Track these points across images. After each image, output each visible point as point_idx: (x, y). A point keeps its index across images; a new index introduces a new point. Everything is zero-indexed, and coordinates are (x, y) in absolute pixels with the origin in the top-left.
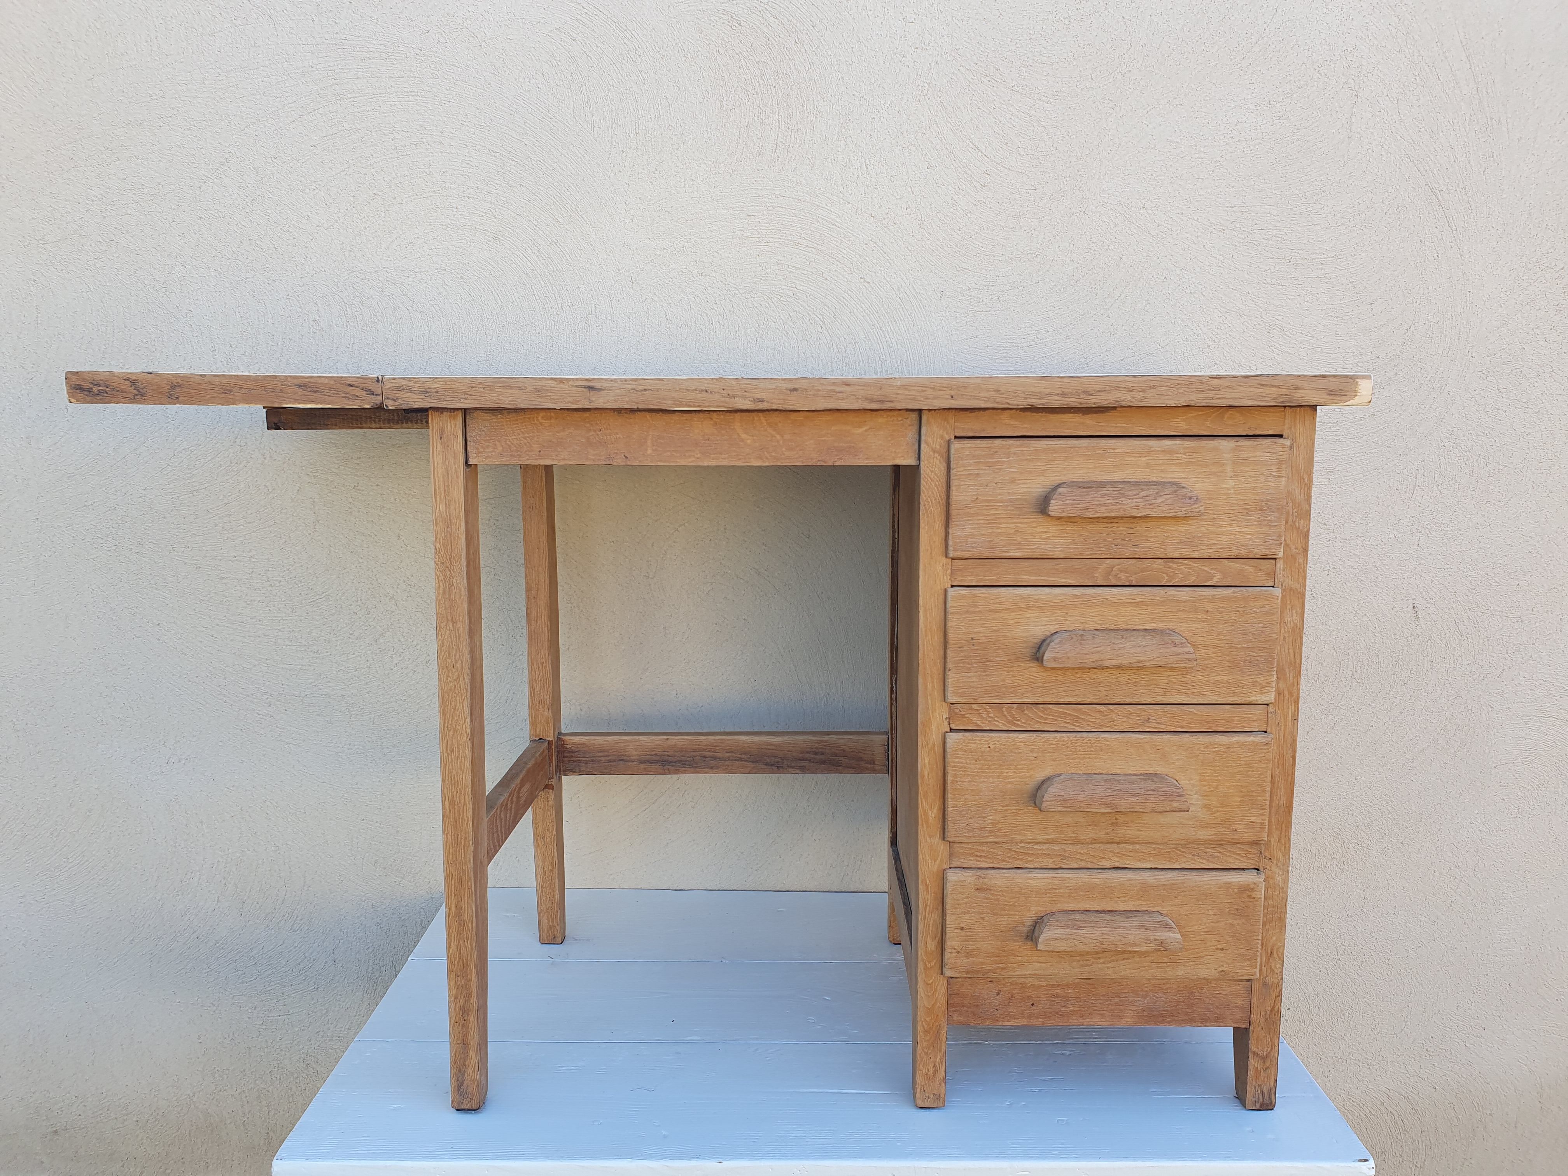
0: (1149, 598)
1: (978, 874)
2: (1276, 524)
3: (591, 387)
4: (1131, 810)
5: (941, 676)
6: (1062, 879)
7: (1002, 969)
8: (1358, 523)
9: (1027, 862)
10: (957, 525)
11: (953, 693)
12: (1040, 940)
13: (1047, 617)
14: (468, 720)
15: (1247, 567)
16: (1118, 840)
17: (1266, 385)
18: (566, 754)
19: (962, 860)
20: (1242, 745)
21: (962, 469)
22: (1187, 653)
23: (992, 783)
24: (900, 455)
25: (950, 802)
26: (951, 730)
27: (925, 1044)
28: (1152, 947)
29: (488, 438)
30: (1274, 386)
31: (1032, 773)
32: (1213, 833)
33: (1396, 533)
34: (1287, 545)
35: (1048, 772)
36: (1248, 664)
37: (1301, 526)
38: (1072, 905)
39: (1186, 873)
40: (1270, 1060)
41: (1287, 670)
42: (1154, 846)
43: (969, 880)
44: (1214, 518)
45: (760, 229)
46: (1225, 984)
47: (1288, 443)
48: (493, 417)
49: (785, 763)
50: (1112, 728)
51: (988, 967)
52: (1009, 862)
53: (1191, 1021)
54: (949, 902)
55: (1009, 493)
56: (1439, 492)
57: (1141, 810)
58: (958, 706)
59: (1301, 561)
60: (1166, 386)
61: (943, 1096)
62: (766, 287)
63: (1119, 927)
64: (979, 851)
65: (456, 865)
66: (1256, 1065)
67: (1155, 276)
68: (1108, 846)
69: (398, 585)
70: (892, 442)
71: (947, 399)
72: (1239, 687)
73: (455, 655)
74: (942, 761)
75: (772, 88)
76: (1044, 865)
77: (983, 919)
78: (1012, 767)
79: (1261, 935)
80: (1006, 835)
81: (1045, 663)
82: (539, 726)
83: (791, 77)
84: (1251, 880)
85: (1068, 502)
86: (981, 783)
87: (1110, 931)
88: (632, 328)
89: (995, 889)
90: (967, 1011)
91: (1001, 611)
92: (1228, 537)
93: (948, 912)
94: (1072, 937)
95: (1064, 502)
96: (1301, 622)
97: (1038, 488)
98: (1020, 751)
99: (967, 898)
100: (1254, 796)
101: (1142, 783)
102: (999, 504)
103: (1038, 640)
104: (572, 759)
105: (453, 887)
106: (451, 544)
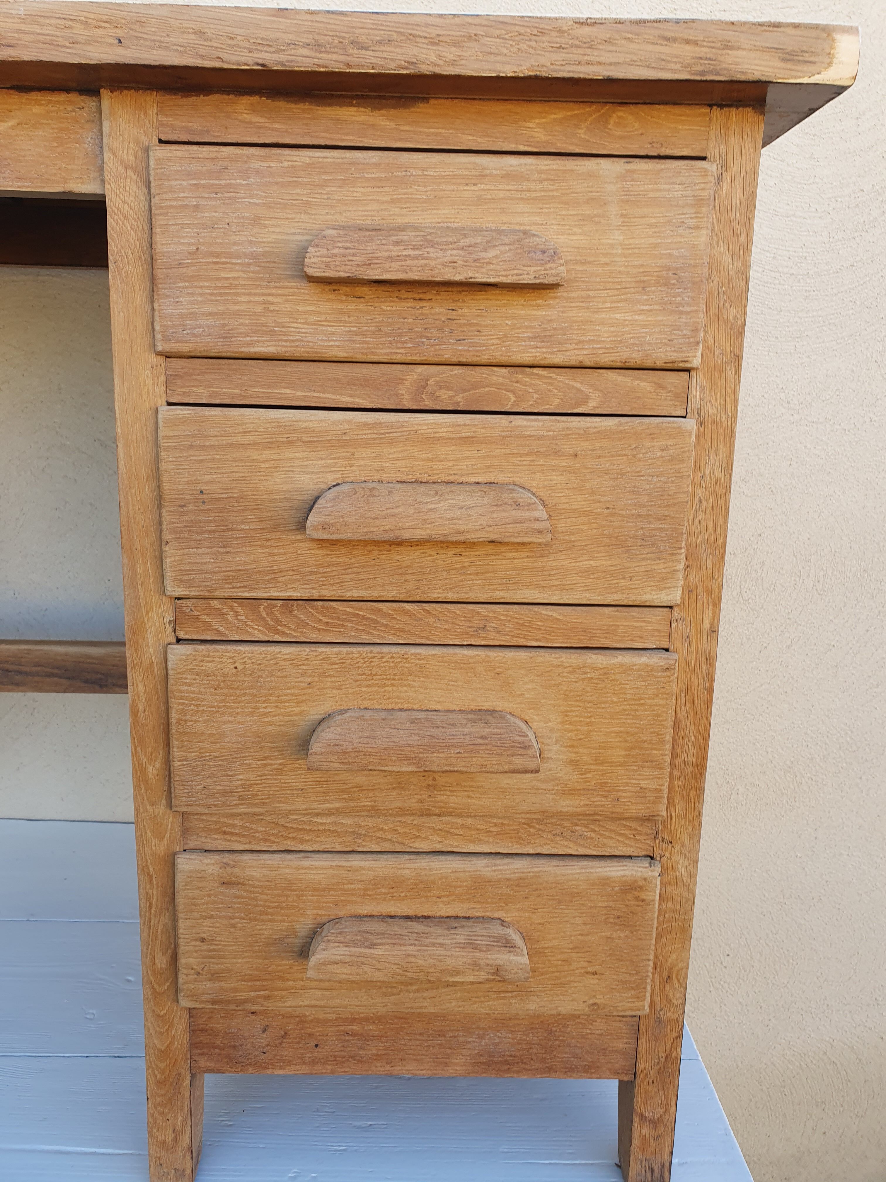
0: (483, 431)
1: (224, 861)
2: (688, 309)
4: (448, 768)
6: (350, 869)
7: (267, 998)
9: (302, 841)
10: (168, 296)
11: (175, 581)
12: (312, 962)
13: (321, 459)
15: (643, 384)
16: (438, 811)
17: (675, 40)
19: (203, 839)
20: (628, 669)
21: (170, 196)
22: (537, 520)
23: (240, 722)
24: (73, 175)
25: (177, 752)
26: (176, 639)
27: (160, 1100)
28: (482, 976)
30: (688, 42)
31: (303, 708)
32: (582, 803)
34: (707, 348)
35: (327, 706)
36: (639, 542)
37: (731, 316)
39: (542, 861)
40: (662, 1124)
41: (703, 555)
42: (494, 821)
43: (212, 869)
44: (589, 297)
46: (599, 1020)
47: (714, 171)
50: (429, 640)
51: (244, 995)
52: (274, 842)
53: (550, 1071)
54: (184, 901)
55: (251, 242)
57: (464, 769)
58: (189, 603)
59: (730, 375)
60: (498, 37)
61: (189, 1172)
63: (433, 945)
64: (228, 825)
66: (643, 1131)
68: (424, 819)
70: (59, 150)
71: (111, 44)
72: (626, 579)
74: (164, 690)
76: (329, 846)
77: (234, 926)
78: (274, 699)
79: (652, 953)
80: (266, 803)
81: (308, 531)
84: (640, 874)
85: (336, 251)
86: (225, 723)
87: (419, 950)
89: (251, 882)
90: (219, 1054)
91: (245, 446)
92: (612, 329)
93: (181, 915)
94: (360, 959)
95: (328, 250)
96: (728, 477)
97: (299, 234)
98: (284, 674)
99: (209, 895)
100: (647, 749)
101: (469, 725)
102: (234, 261)
103: (308, 497)
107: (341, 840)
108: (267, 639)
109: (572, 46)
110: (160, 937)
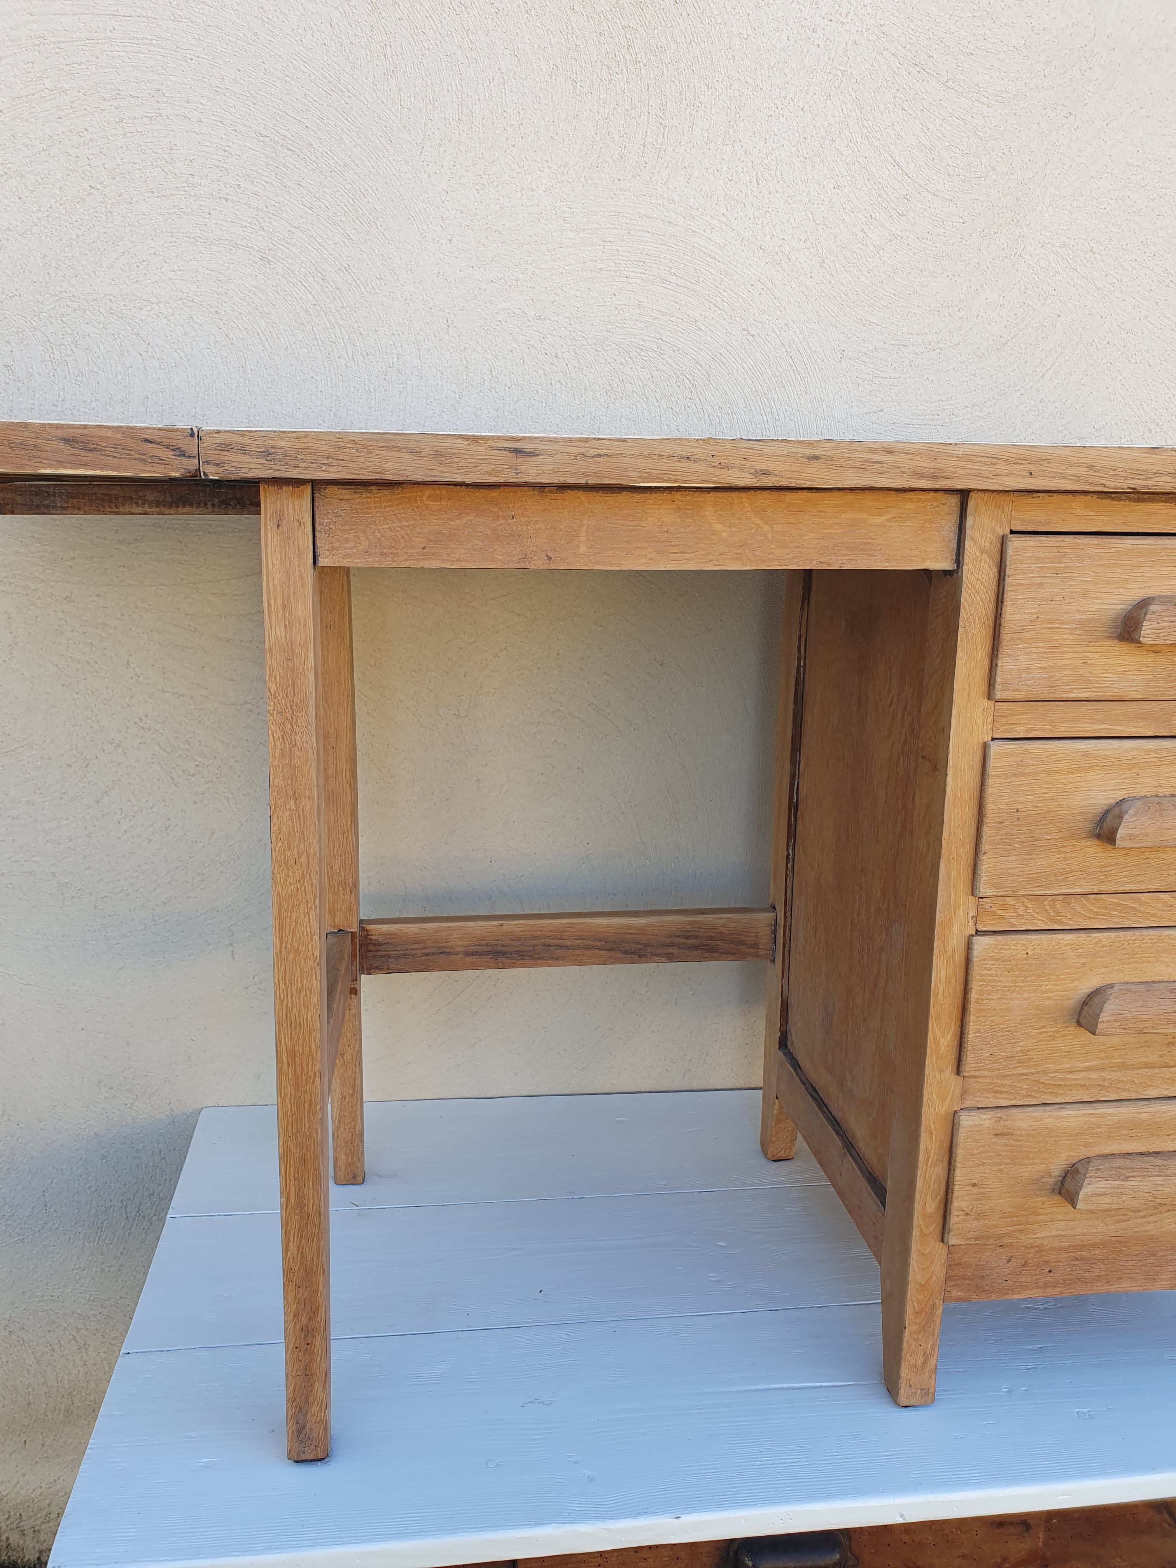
1: (999, 1115)
3: (519, 450)
5: (971, 862)
6: (1100, 1116)
7: (1020, 1231)
9: (1057, 1095)
10: (1010, 655)
11: (986, 883)
12: (1081, 1196)
13: (1113, 779)
16: (1171, 1063)
18: (372, 948)
19: (978, 1099)
21: (1020, 576)
23: (1025, 999)
24: (931, 556)
25: (972, 1027)
26: (978, 932)
27: (914, 1327)
29: (346, 527)
31: (1076, 983)
35: (1096, 981)
38: (1111, 1148)
43: (987, 1124)
45: (618, 259)
48: (356, 496)
49: (649, 950)
51: (1003, 1230)
52: (1038, 1098)
54: (960, 1153)
55: (1079, 611)
58: (989, 900)
61: (931, 1391)
63: (1173, 1174)
64: (1000, 1086)
65: (296, 1138)
67: (1096, 341)
68: (1159, 1071)
69: (128, 728)
70: (922, 536)
73: (298, 846)
74: (963, 974)
75: (642, 66)
76: (1078, 1098)
77: (1001, 1171)
78: (1053, 977)
80: (1036, 1065)
81: (1117, 843)
82: (338, 914)
83: (668, 52)
85: (1164, 624)
86: (1013, 1000)
87: (1164, 1180)
89: (1019, 1133)
90: (970, 1284)
91: (1056, 772)
93: (958, 1165)
94: (1119, 1190)
95: (1158, 623)
97: (1117, 604)
98: (1065, 956)
99: (985, 1146)
102: (1064, 626)
103: (1099, 811)
104: (379, 953)
105: (292, 1169)
106: (294, 685)
107: (1088, 1092)
108: (1047, 928)
110: (932, 1186)
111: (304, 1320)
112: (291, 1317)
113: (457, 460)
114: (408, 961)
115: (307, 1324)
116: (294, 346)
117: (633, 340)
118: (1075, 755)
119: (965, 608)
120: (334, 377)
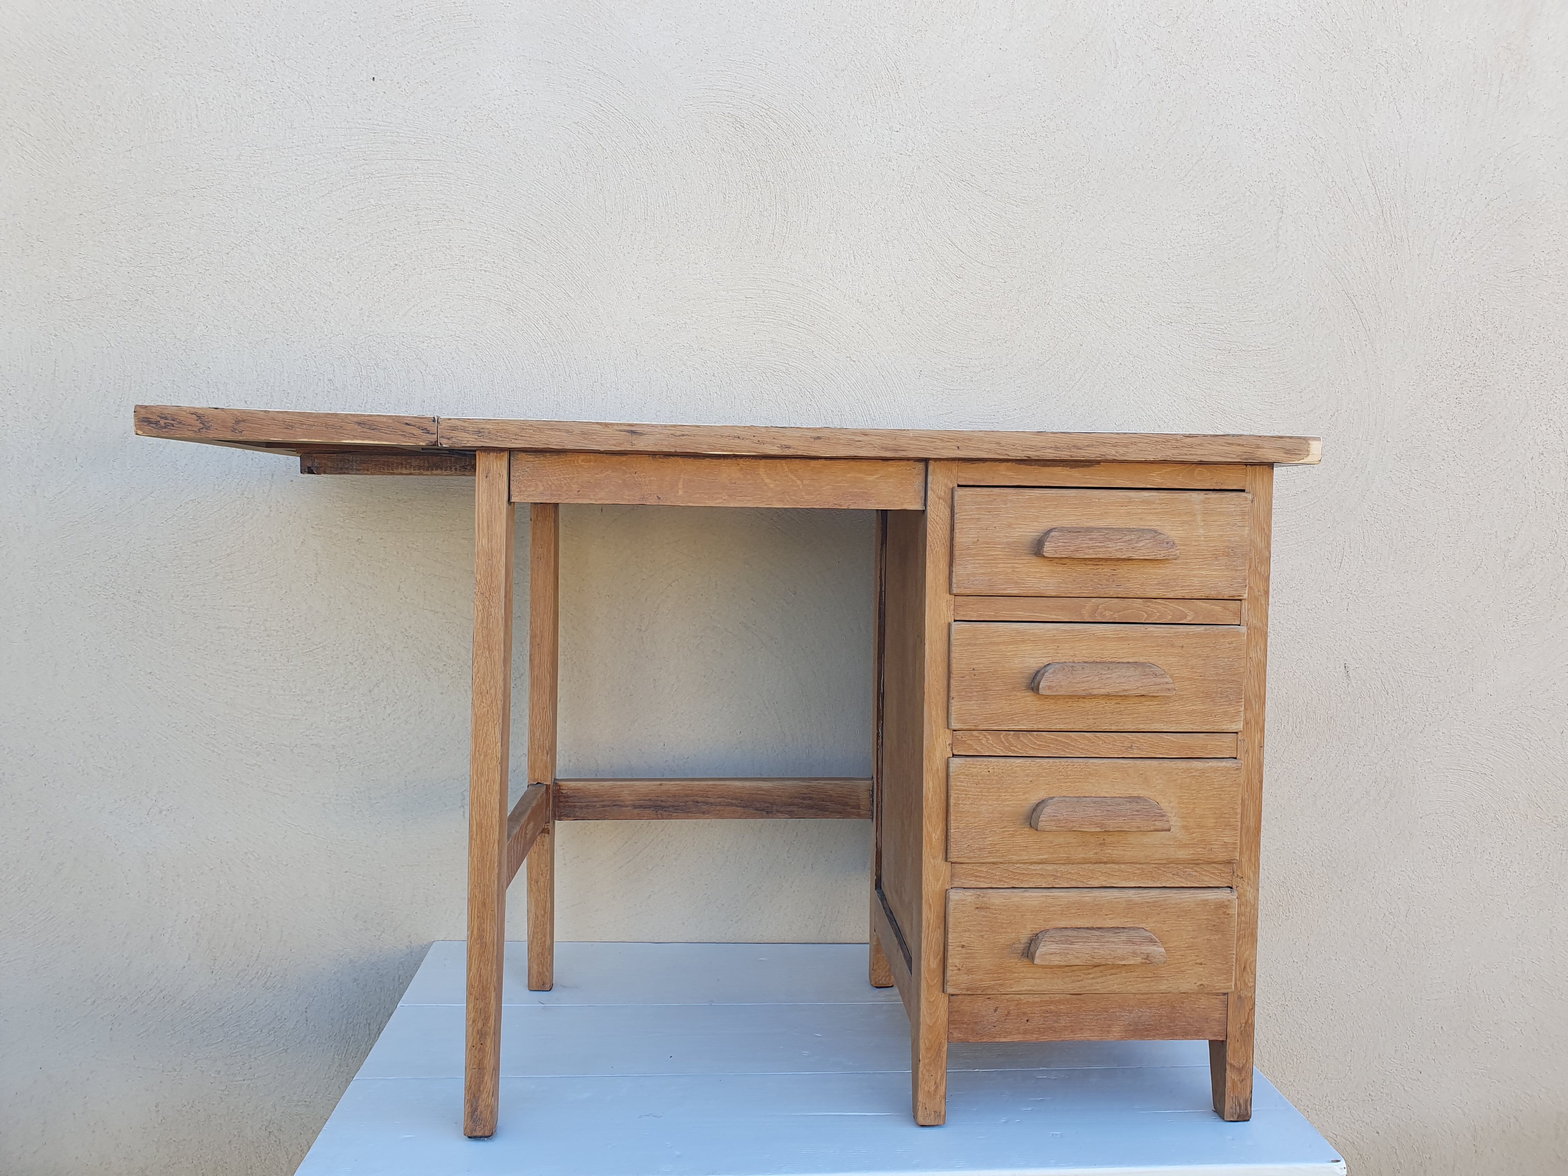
0: (1131, 633)
1: (978, 893)
2: (1239, 568)
3: (633, 431)
4: (1119, 829)
5: (945, 705)
6: (1054, 898)
7: (1001, 985)
8: (1295, 589)
9: (1022, 881)
10: (960, 565)
11: (956, 719)
12: (1037, 954)
13: (1041, 650)
14: (499, 744)
15: (1216, 608)
16: (1105, 860)
17: (1232, 444)
18: (562, 799)
19: (963, 881)
20: (1216, 770)
21: (964, 514)
22: (1167, 683)
23: (990, 805)
24: (908, 501)
25: (953, 824)
26: (954, 755)
27: (926, 1061)
28: (1139, 960)
29: (530, 478)
30: (1239, 445)
31: (1027, 795)
32: (1191, 853)
33: (1328, 599)
34: (1250, 588)
35: (1041, 795)
36: (1219, 695)
37: (1262, 571)
38: (1063, 923)
39: (1167, 891)
40: (1245, 1071)
41: (1253, 702)
42: (1138, 866)
43: (969, 899)
44: (1187, 563)
45: (757, 310)
46: (1203, 998)
47: (1250, 496)
48: (536, 459)
49: (775, 808)
50: (1099, 754)
51: (987, 984)
52: (1006, 882)
53: (1173, 1035)
54: (951, 920)
55: (1006, 536)
56: (1363, 562)
57: (1127, 830)
58: (960, 733)
59: (1263, 602)
61: (943, 1113)
62: (761, 362)
63: (1108, 942)
64: (978, 871)
66: (1233, 1076)
67: (1111, 362)
68: (1096, 865)
69: (396, 636)
70: (901, 489)
71: (954, 449)
72: (1211, 716)
73: (490, 682)
74: (945, 786)
75: (771, 184)
76: (1038, 885)
77: (982, 936)
78: (1010, 790)
79: (1235, 950)
80: (1003, 856)
81: (1040, 691)
82: (537, 771)
83: (789, 175)
84: (1225, 897)
85: (1060, 544)
86: (981, 805)
87: (1100, 945)
88: (634, 396)
89: (994, 907)
90: (967, 1028)
91: (999, 643)
92: (1200, 579)
93: (950, 930)
94: (1066, 951)
95: (1057, 544)
96: (1265, 658)
97: (1032, 532)
98: (1017, 775)
99: (968, 916)
100: (1227, 818)
101: (1128, 804)
102: (997, 546)
103: (1033, 671)
104: (567, 804)
105: (476, 910)
106: (491, 576)
107: (1046, 880)
108: (1004, 755)
109: (1183, 447)
111: (480, 1025)
112: (471, 1022)
113: (595, 437)
114: (590, 811)
115: (482, 1028)
116: (528, 367)
117: (768, 364)
118: (1012, 632)
119: (930, 535)
120: (556, 388)
